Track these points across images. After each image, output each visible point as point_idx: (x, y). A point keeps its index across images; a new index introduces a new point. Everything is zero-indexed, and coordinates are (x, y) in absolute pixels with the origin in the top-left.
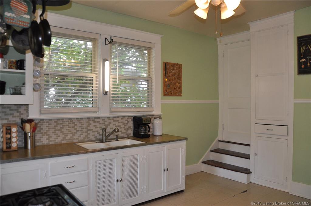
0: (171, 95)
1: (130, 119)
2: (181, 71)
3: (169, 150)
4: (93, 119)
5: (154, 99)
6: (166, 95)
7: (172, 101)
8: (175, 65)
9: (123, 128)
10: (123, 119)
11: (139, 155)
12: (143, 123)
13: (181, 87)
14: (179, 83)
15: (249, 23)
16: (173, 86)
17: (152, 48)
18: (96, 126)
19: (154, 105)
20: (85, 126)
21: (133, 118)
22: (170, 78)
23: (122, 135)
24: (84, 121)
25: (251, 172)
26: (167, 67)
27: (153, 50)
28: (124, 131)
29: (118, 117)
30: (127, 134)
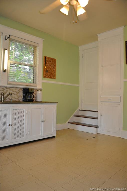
0: (49, 77)
1: (21, 89)
2: (55, 63)
3: (45, 108)
5: (37, 79)
6: (45, 77)
7: (49, 81)
8: (51, 59)
9: (16, 95)
10: (16, 89)
11: (24, 110)
12: (29, 91)
13: (55, 73)
14: (54, 70)
15: (97, 35)
16: (50, 71)
17: (37, 46)
19: (37, 83)
21: (23, 89)
22: (48, 66)
23: (15, 99)
25: (98, 127)
26: (46, 59)
27: (38, 48)
28: (16, 97)
29: (13, 88)
30: (18, 99)
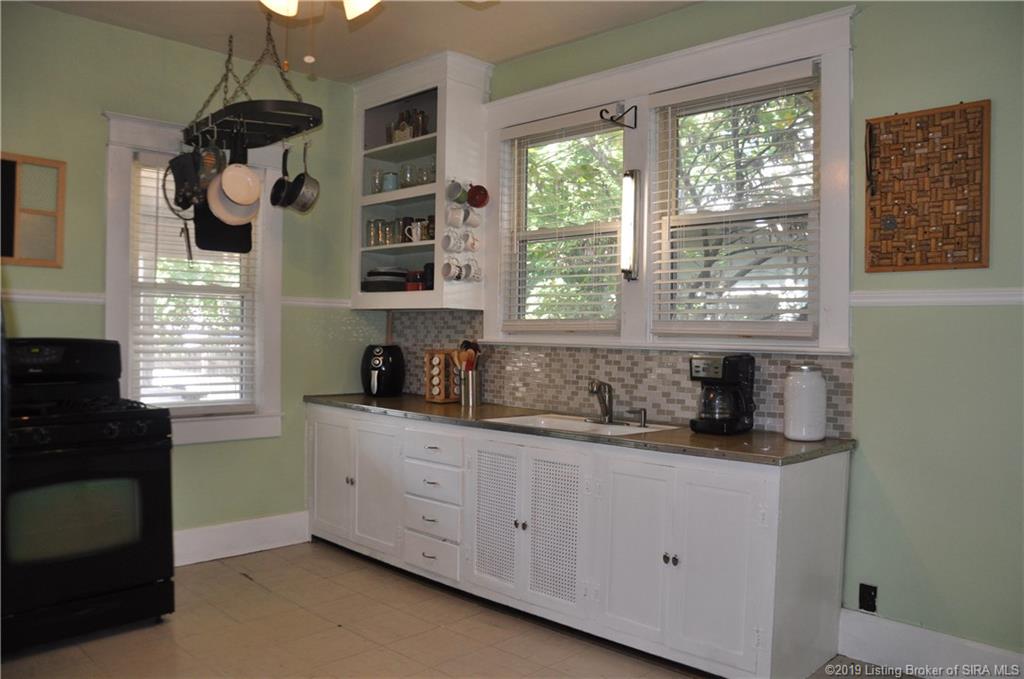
4: (605, 353)
16: (922, 218)
18: (610, 373)
20: (584, 372)
24: (583, 357)
